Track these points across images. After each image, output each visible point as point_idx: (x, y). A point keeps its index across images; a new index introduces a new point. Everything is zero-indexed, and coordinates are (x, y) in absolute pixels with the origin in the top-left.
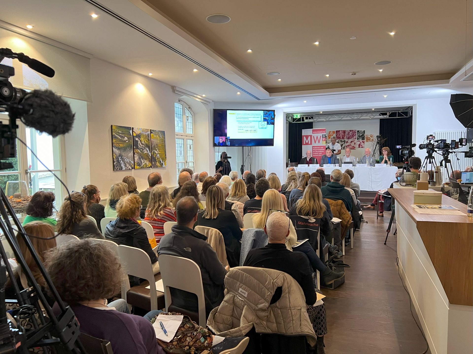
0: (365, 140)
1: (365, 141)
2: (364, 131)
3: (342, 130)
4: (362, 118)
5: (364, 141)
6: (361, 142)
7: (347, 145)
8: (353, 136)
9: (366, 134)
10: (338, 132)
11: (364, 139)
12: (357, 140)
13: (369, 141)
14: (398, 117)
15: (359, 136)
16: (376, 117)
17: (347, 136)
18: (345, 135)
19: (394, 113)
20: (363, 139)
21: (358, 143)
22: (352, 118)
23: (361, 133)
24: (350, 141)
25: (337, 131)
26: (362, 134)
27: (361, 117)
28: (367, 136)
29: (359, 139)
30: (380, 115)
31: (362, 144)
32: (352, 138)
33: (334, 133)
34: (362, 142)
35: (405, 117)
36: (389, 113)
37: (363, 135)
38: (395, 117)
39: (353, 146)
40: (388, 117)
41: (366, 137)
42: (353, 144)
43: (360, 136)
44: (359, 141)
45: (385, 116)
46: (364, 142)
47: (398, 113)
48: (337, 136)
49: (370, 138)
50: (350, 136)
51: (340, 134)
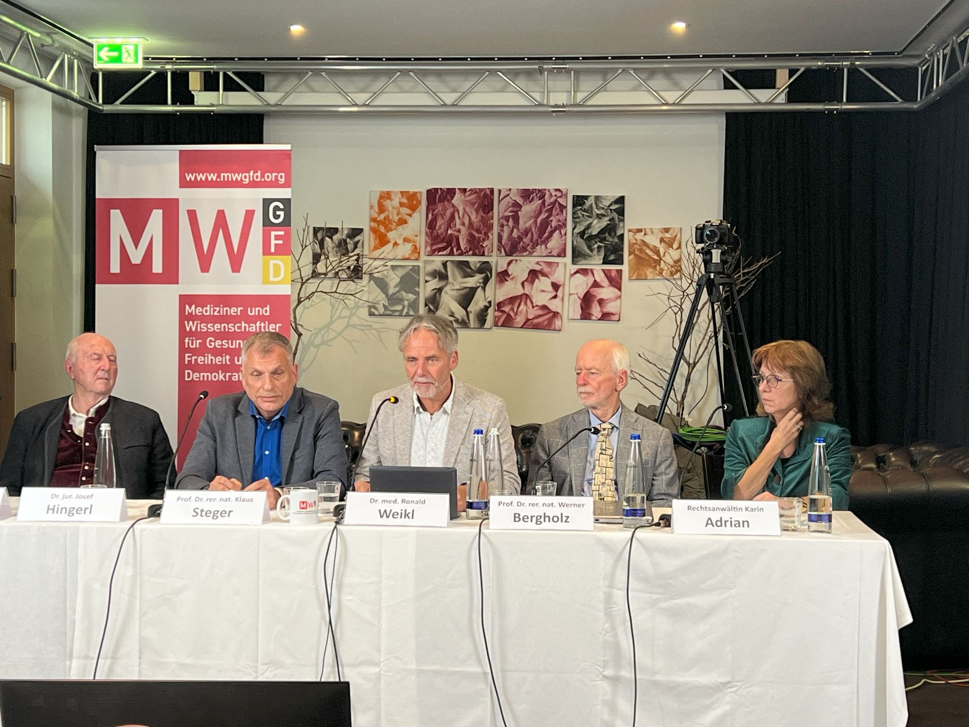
0: (625, 268)
1: (625, 275)
2: (621, 200)
3: (468, 187)
4: (603, 99)
5: (620, 272)
6: (600, 277)
7: (500, 298)
8: (544, 232)
9: (631, 221)
10: (442, 200)
11: (619, 261)
12: (574, 263)
13: (649, 272)
14: (849, 101)
15: (582, 234)
16: (696, 98)
17: (505, 236)
18: (491, 227)
19: (820, 70)
20: (614, 255)
21: (580, 284)
22: (537, 96)
23: (599, 217)
24: (522, 266)
25: (432, 195)
26: (605, 222)
27: (593, 94)
28: (640, 236)
29: (585, 256)
30: (728, 86)
31: (607, 292)
32: (540, 249)
33: (413, 208)
34: (605, 282)
35: (899, 104)
36: (792, 72)
37: (610, 229)
38: (830, 100)
39: (544, 307)
40: (782, 98)
41: (631, 246)
42: (540, 292)
43: (591, 237)
44: (584, 272)
45: (763, 95)
46: (615, 282)
47: (853, 71)
48: (431, 225)
49: (657, 252)
50: (527, 232)
51: (452, 218)
